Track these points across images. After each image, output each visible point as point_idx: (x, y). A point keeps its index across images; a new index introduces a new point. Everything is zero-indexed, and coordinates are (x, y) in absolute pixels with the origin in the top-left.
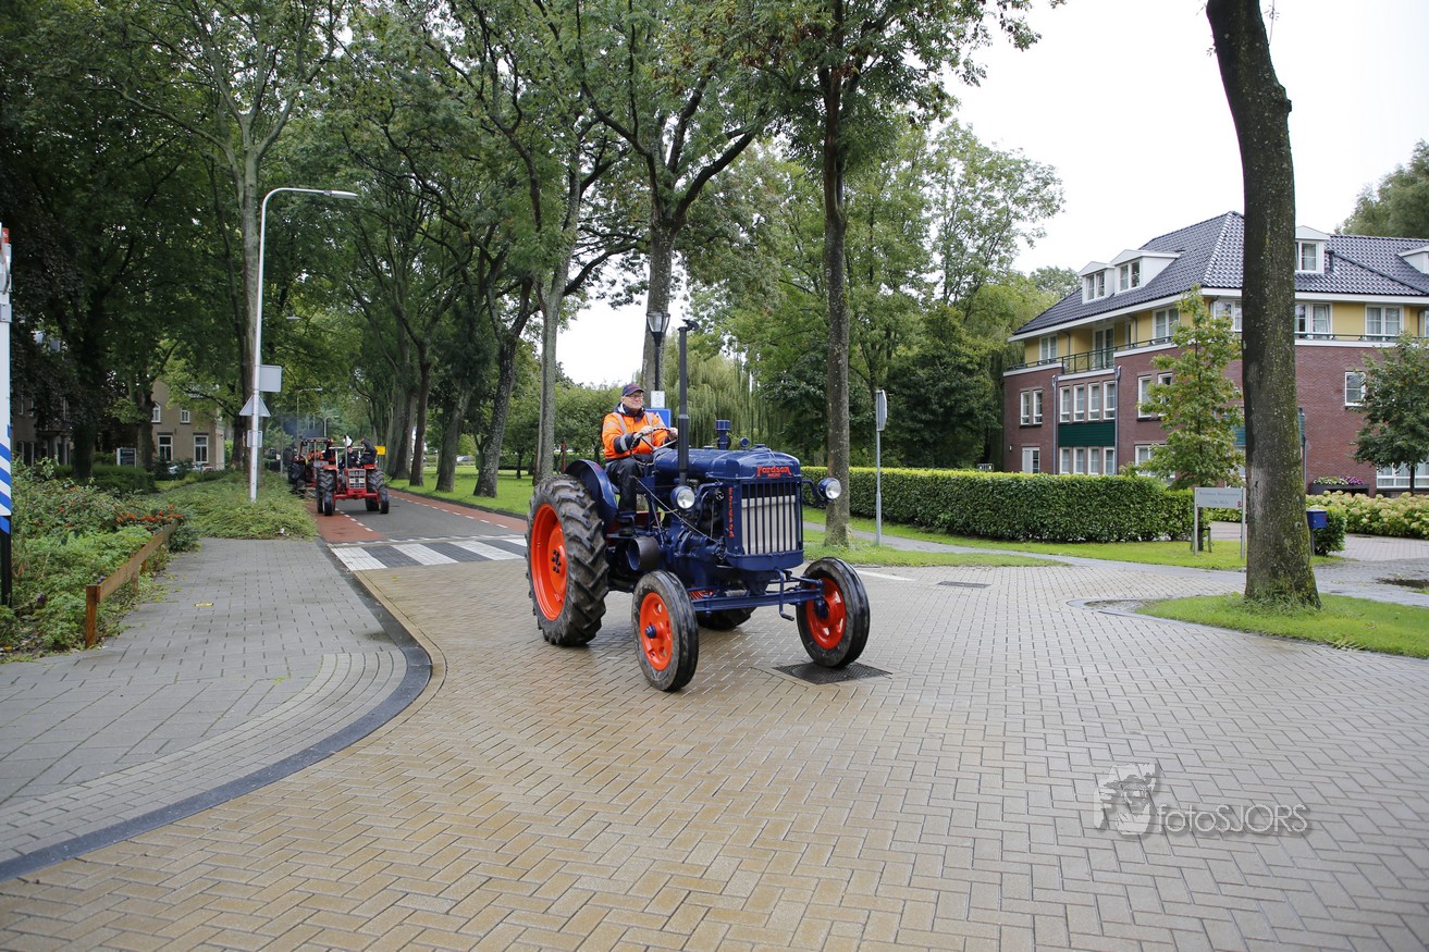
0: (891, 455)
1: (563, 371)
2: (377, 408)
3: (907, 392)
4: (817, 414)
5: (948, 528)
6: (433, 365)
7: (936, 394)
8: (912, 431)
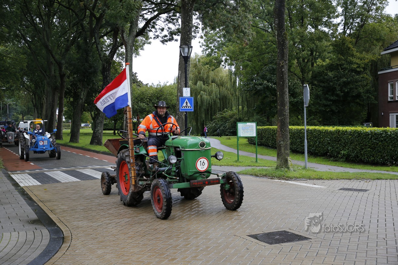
0: (314, 119)
1: (137, 78)
2: (37, 98)
3: (322, 85)
4: (273, 98)
5: (346, 158)
6: (66, 75)
7: (339, 85)
8: (325, 106)
